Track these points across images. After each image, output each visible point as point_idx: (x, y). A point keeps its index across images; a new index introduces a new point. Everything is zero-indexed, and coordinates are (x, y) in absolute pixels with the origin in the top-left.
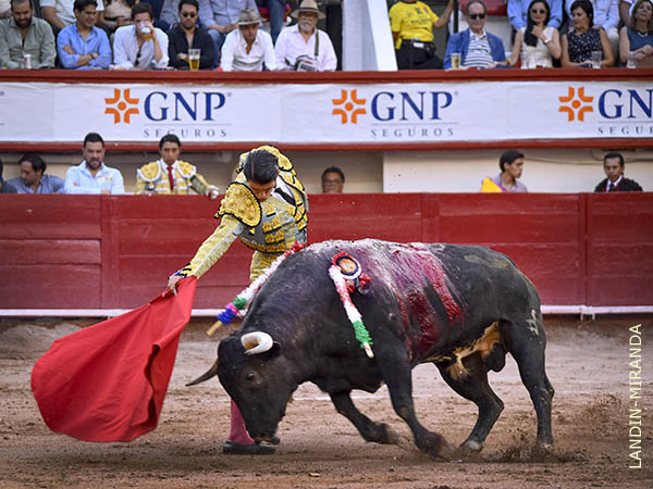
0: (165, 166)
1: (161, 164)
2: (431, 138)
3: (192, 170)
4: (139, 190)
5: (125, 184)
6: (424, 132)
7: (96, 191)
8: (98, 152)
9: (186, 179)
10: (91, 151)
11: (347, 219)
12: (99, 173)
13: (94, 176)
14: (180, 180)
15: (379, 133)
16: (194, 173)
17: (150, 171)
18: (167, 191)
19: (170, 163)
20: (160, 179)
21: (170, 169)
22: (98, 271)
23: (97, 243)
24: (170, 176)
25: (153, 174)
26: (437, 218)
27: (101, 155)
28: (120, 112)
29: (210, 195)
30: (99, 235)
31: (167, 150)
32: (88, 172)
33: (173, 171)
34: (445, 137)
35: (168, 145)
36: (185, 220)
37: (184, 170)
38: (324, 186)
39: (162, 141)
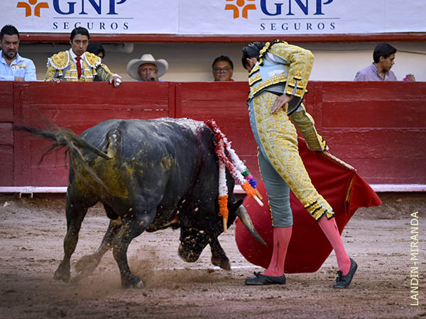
0: (74, 56)
1: (70, 53)
2: (315, 31)
3: (97, 61)
4: (50, 78)
5: (36, 73)
6: (309, 26)
7: (10, 78)
8: (15, 43)
9: (92, 68)
10: (8, 43)
11: (237, 104)
12: (14, 62)
13: (9, 65)
14: (87, 69)
15: (268, 27)
16: (99, 63)
17: (60, 60)
18: (75, 78)
19: (79, 54)
20: (69, 67)
21: (78, 59)
22: (11, 151)
23: (10, 125)
24: (78, 66)
25: (63, 63)
26: (320, 105)
27: (17, 46)
28: (31, 6)
29: (113, 82)
30: (11, 118)
31: (78, 41)
32: (3, 61)
33: (81, 61)
34: (328, 31)
35: (79, 37)
36: (90, 106)
37: (91, 61)
38: (215, 74)
39: (73, 33)
